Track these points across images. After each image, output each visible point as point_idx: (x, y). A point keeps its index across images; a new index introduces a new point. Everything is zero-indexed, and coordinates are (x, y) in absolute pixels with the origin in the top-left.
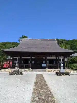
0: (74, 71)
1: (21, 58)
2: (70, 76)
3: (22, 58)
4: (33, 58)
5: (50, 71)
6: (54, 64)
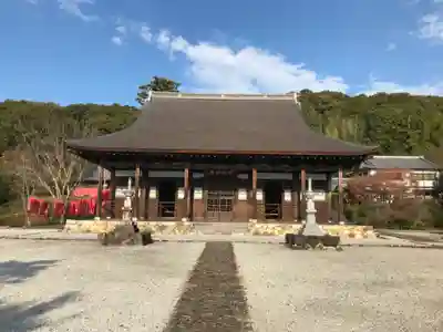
0: (365, 230)
2: (340, 250)
3: (152, 174)
4: (195, 175)
5: (269, 231)
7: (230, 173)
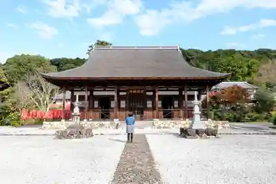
1: (92, 93)
3: (95, 93)
4: (121, 94)
5: (166, 126)
6: (174, 108)
7: (142, 91)
